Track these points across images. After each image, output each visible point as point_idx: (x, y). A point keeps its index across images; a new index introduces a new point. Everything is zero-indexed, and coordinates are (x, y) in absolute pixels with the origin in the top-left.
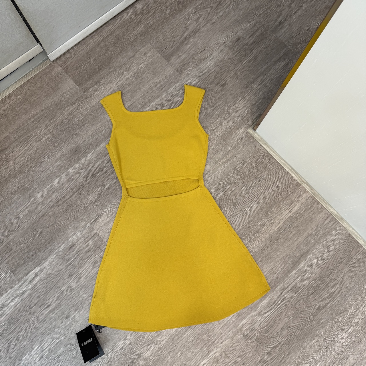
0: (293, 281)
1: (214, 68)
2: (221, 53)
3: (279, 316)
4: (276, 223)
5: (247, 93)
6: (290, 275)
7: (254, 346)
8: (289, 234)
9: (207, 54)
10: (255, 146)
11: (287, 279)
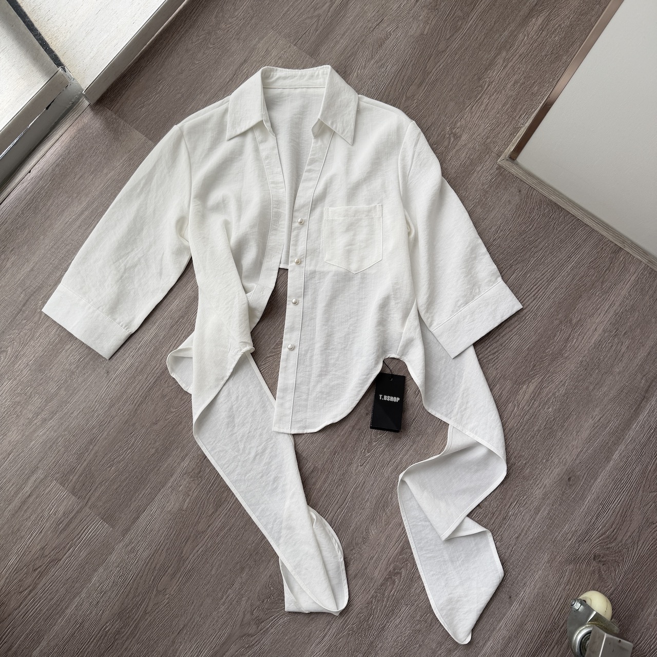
0: (642, 436)
1: (407, 53)
2: (415, 22)
3: (630, 506)
4: (590, 332)
5: (482, 90)
6: (635, 425)
7: (594, 571)
8: (619, 348)
9: (389, 29)
10: (520, 191)
11: (631, 433)
